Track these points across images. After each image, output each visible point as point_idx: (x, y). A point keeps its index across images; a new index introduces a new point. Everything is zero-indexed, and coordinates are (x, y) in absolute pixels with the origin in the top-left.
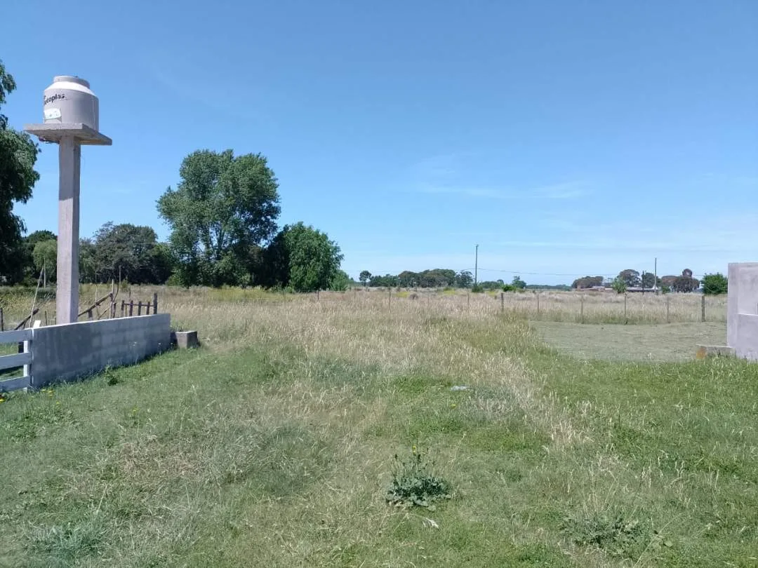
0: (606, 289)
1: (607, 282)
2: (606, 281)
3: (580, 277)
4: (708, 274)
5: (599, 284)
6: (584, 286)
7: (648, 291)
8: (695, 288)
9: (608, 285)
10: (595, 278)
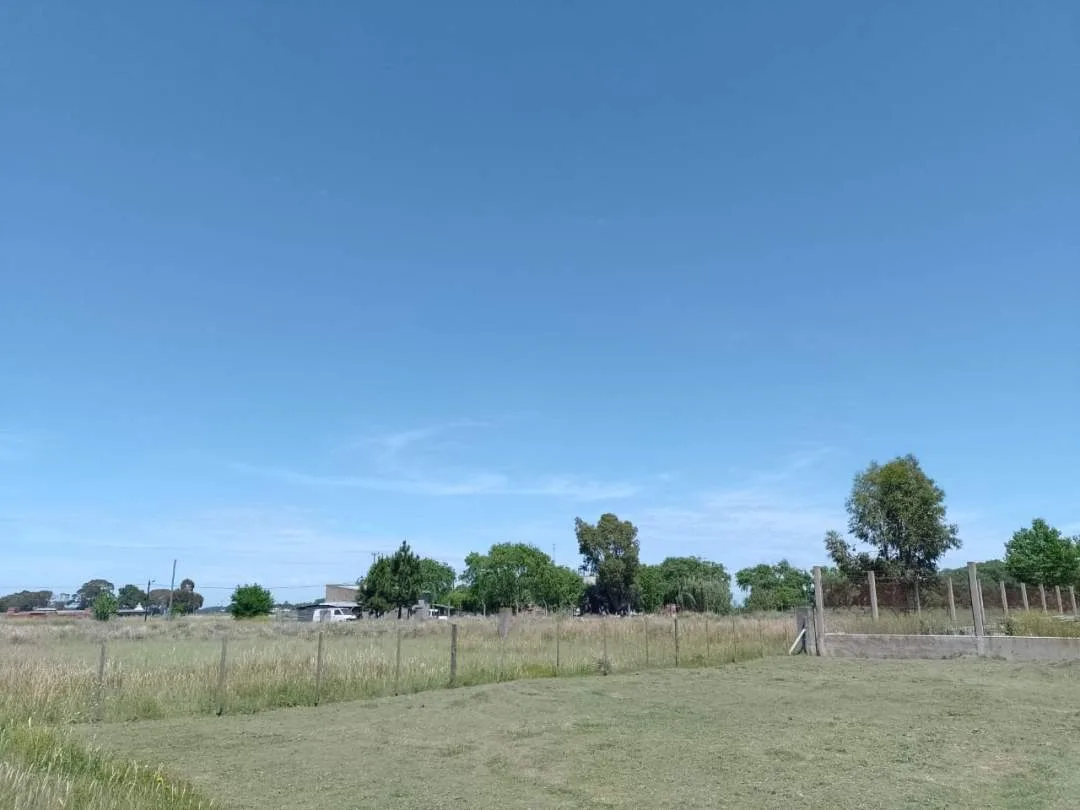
0: (59, 612)
1: (58, 600)
2: (57, 597)
3: (11, 593)
4: (242, 586)
5: (44, 604)
6: (18, 608)
7: (128, 614)
8: (197, 608)
9: (60, 606)
10: (38, 594)
